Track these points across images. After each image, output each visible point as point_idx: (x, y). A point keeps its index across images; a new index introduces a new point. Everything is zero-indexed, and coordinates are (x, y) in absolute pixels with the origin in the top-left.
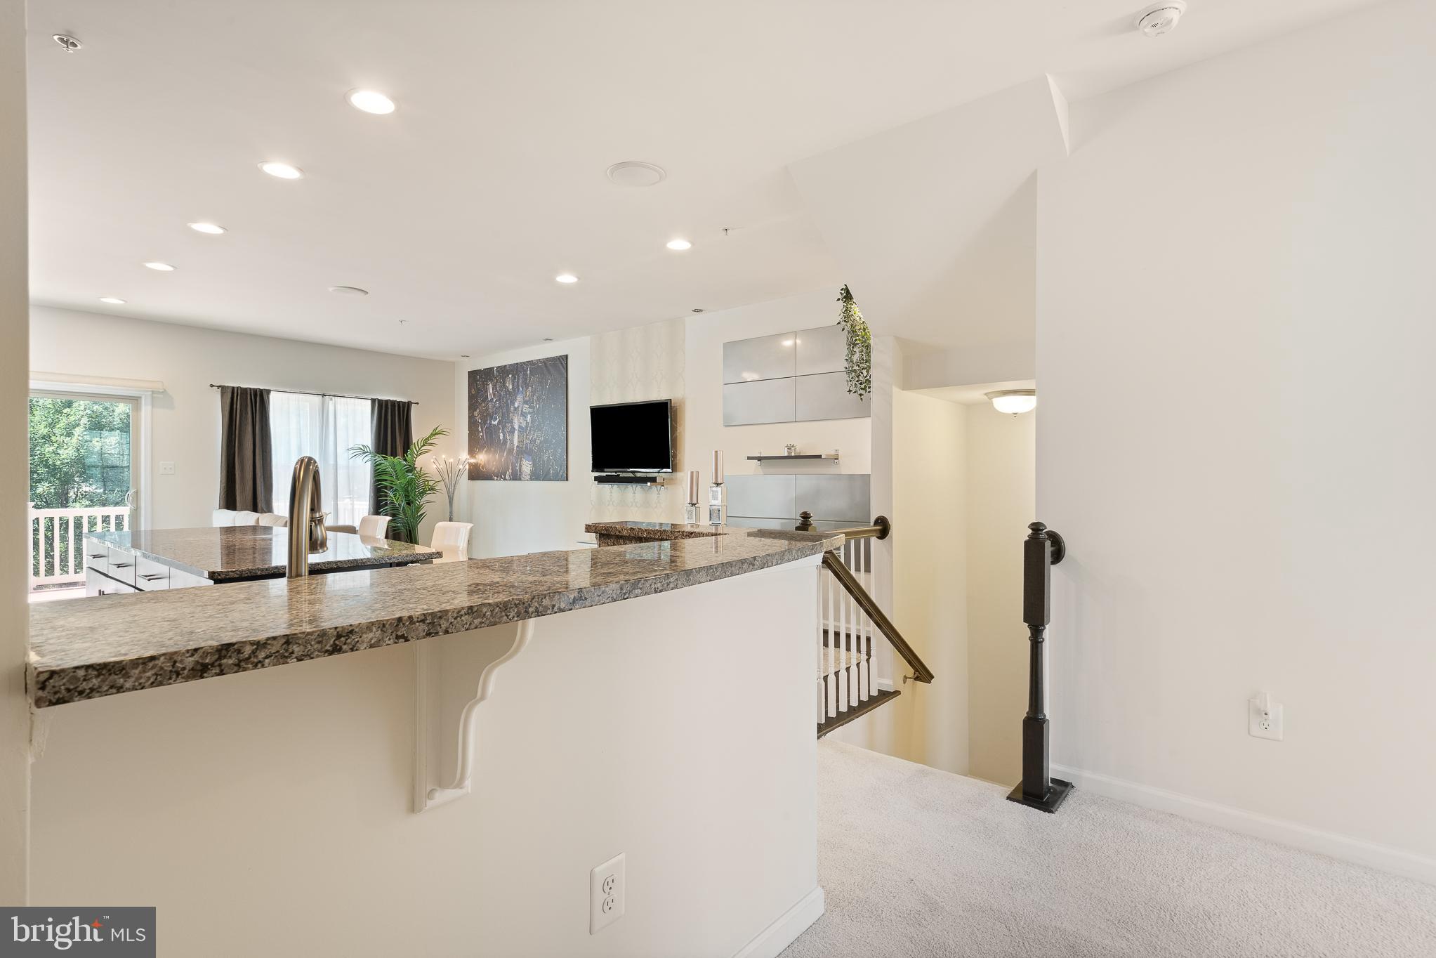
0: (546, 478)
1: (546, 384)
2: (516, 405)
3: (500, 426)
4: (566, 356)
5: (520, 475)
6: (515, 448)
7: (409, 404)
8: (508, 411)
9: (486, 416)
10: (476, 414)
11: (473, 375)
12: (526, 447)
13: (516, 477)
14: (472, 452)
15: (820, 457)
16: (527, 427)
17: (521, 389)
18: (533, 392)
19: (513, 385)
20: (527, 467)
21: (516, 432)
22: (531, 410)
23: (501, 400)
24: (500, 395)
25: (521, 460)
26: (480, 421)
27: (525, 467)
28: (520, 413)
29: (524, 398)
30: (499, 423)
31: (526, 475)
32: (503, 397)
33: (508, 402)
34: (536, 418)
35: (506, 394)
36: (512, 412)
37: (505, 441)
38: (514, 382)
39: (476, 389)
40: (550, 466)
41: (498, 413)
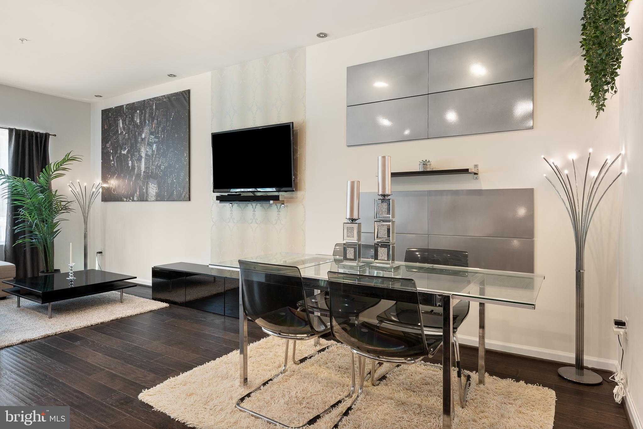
0: (170, 199)
1: (170, 116)
2: (143, 136)
3: (129, 155)
4: (189, 91)
5: (147, 197)
6: (142, 174)
7: (47, 136)
8: (136, 142)
9: (117, 147)
10: (108, 145)
11: (105, 113)
12: (152, 173)
13: (143, 198)
14: (105, 178)
15: (466, 171)
16: (153, 155)
17: (147, 121)
18: (158, 124)
19: (140, 119)
20: (153, 189)
21: (143, 160)
22: (157, 140)
23: (130, 133)
24: (129, 129)
25: (147, 183)
26: (111, 151)
27: (151, 189)
28: (146, 143)
29: (150, 130)
30: (128, 152)
31: (152, 197)
32: (131, 130)
33: (136, 134)
34: (161, 147)
35: (134, 127)
36: (139, 143)
37: (133, 167)
38: (141, 117)
39: (108, 124)
40: (174, 187)
41: (127, 144)
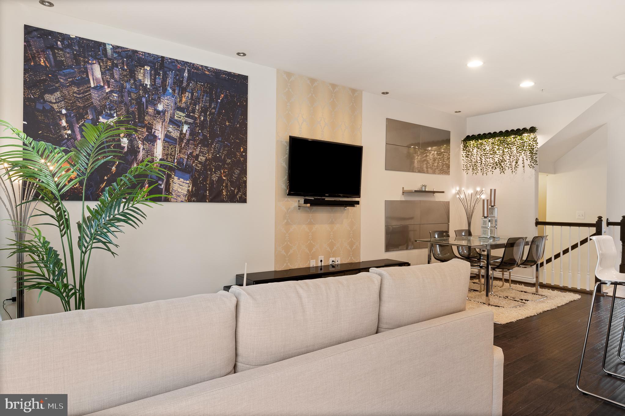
0: (216, 198)
1: (218, 96)
2: (160, 107)
8: (142, 112)
10: (51, 98)
16: (181, 139)
17: (169, 89)
18: (194, 101)
19: (153, 80)
23: (126, 94)
24: (122, 87)
25: (169, 177)
26: (64, 112)
27: (178, 185)
28: (167, 119)
29: (176, 104)
30: (119, 122)
31: (179, 196)
32: (128, 91)
33: (141, 100)
34: (200, 131)
35: (137, 88)
36: (150, 115)
37: (133, 151)
38: (155, 78)
39: (52, 60)
40: (223, 186)
41: (116, 109)
